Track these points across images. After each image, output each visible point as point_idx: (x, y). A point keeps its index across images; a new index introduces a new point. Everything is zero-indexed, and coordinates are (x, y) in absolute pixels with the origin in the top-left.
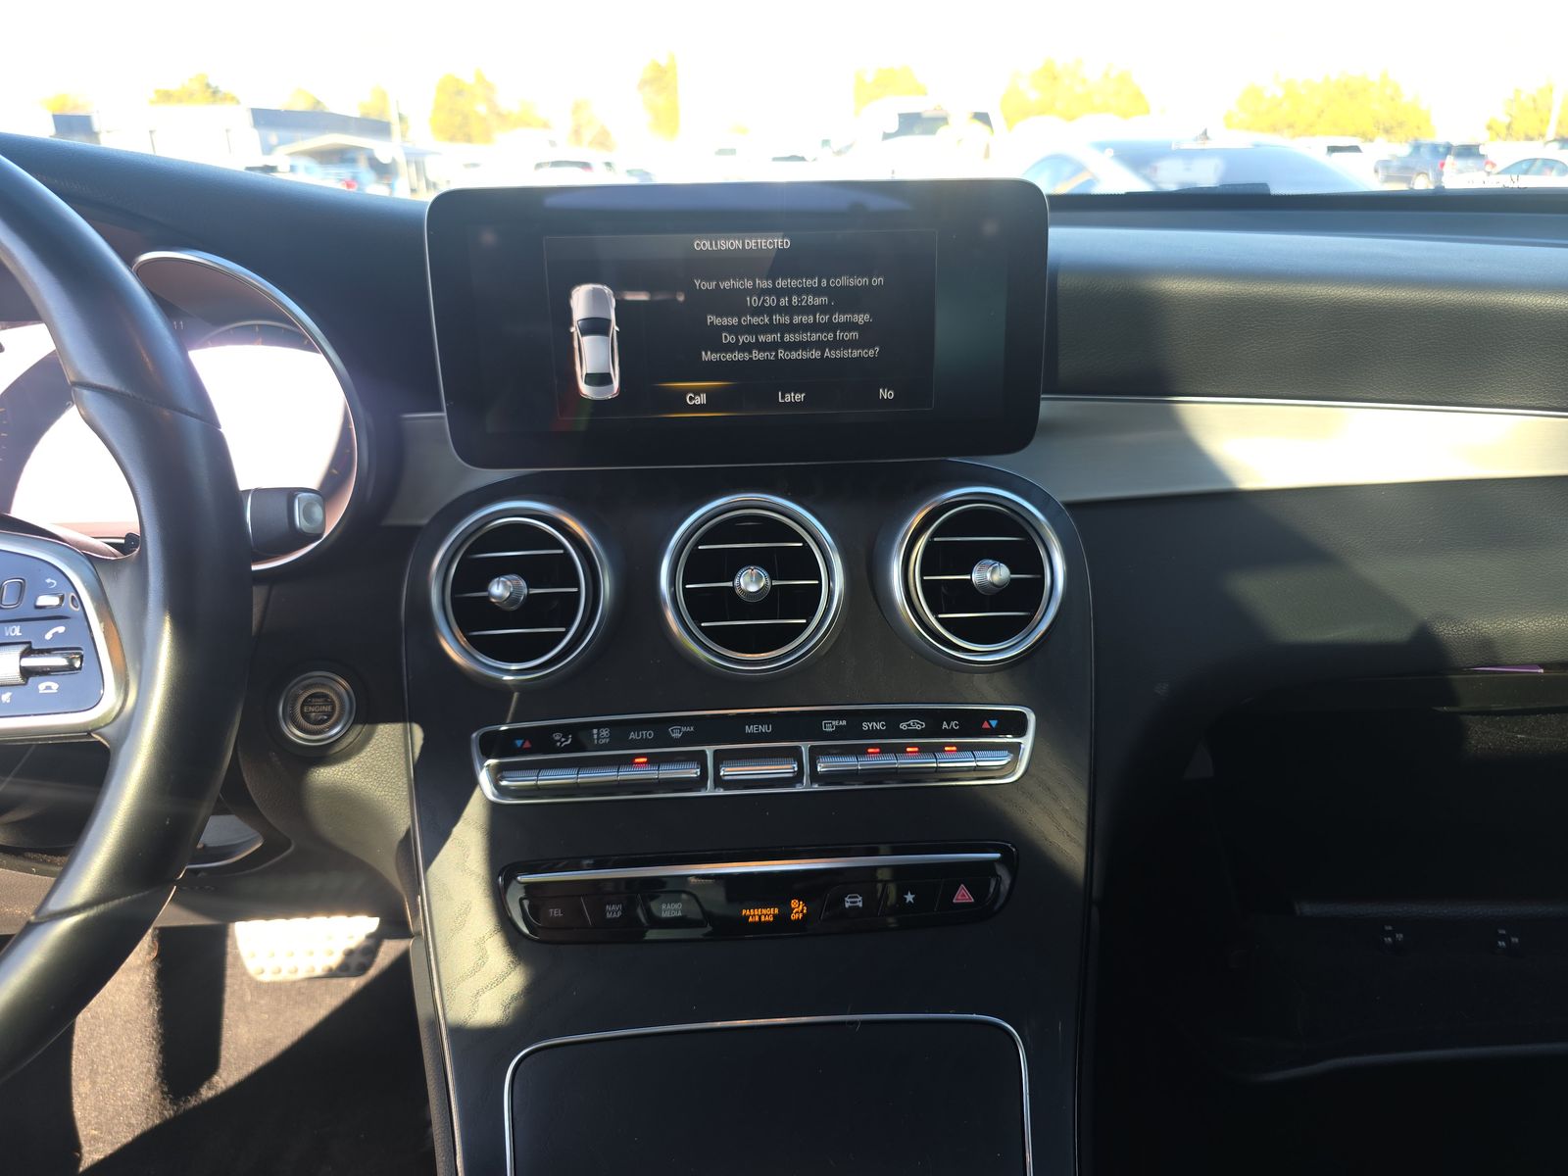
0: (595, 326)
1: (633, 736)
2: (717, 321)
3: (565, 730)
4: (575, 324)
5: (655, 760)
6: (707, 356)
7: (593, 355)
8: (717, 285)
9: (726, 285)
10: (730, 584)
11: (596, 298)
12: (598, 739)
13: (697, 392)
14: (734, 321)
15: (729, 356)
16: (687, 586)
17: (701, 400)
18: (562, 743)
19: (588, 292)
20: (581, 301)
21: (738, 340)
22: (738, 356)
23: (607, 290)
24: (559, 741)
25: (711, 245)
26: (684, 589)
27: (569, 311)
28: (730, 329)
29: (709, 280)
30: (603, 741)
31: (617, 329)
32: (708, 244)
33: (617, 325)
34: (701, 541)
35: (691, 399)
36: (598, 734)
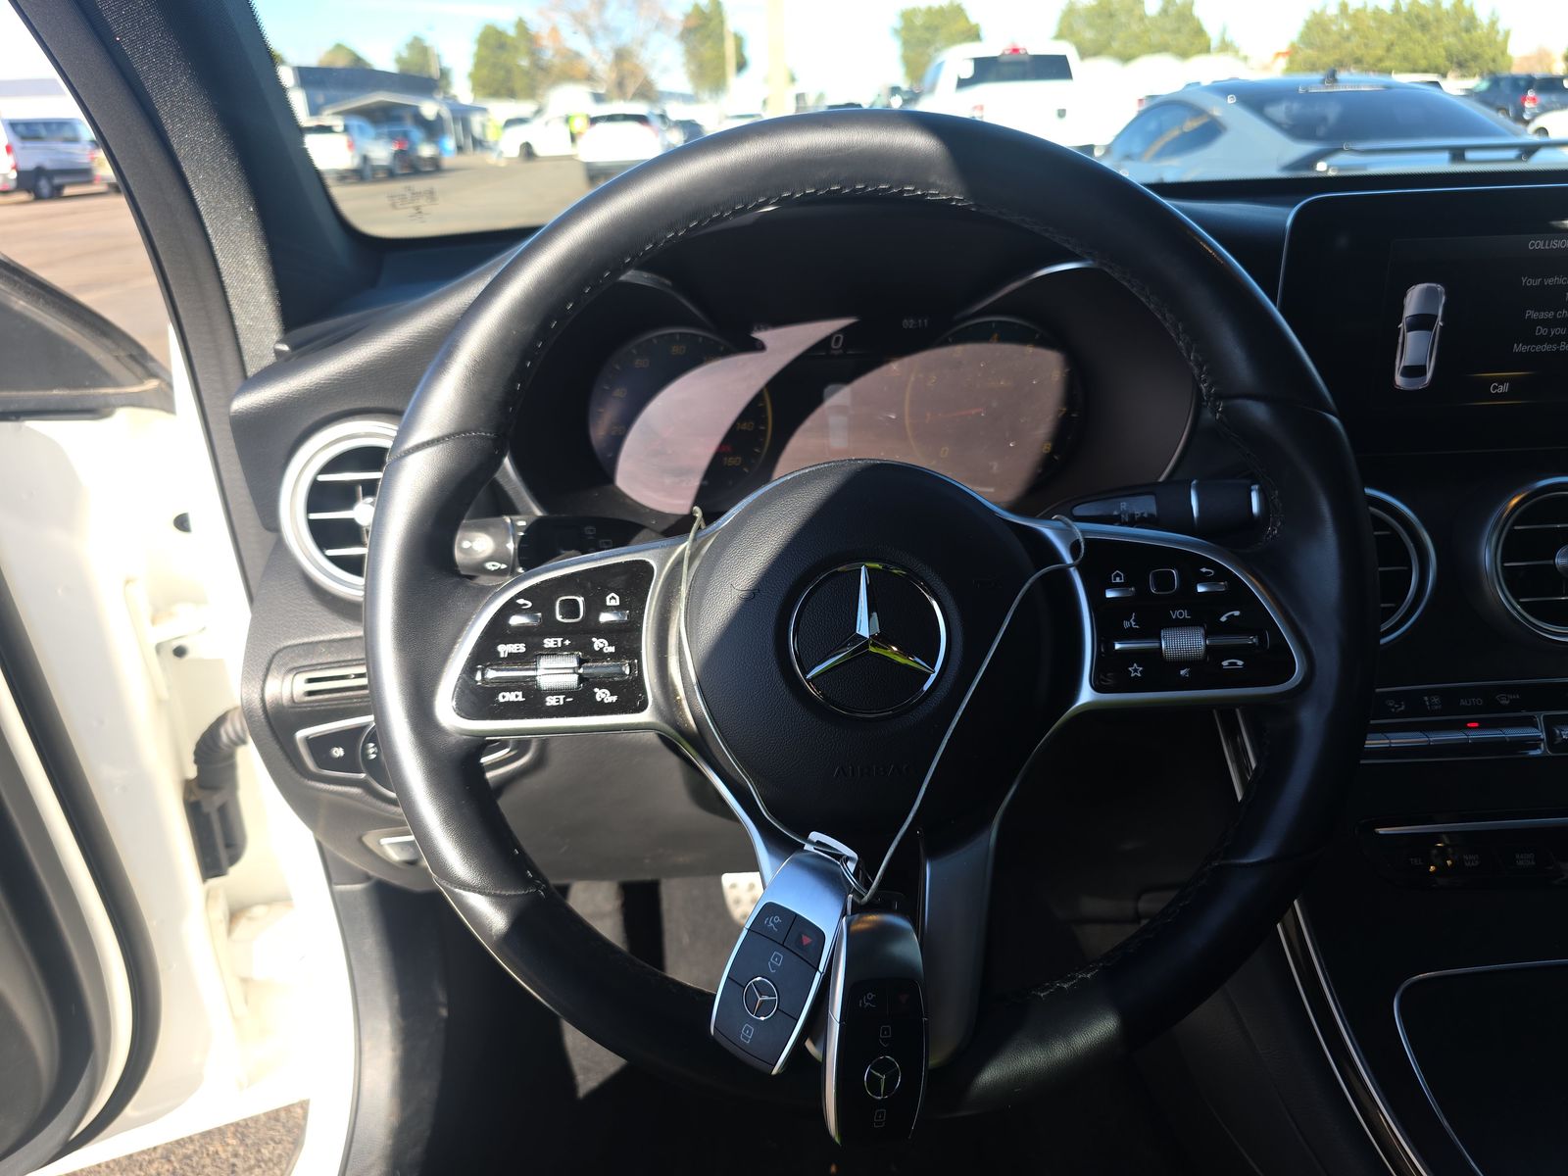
0: (1422, 322)
1: (1463, 703)
2: (1534, 315)
3: (1397, 697)
4: (1404, 320)
5: (1485, 725)
6: (1519, 348)
7: (1413, 348)
8: (1542, 282)
9: (1549, 281)
10: (1551, 562)
11: (1430, 295)
12: (1430, 705)
13: (1501, 381)
14: (1550, 315)
15: (1538, 348)
16: (1506, 565)
17: (1504, 388)
18: (1396, 708)
19: (1422, 291)
20: (1413, 301)
21: (1550, 333)
22: (1547, 347)
23: (1440, 288)
24: (1393, 707)
25: (1544, 245)
26: (1502, 566)
27: (1402, 308)
28: (1544, 323)
29: (1535, 277)
30: (1436, 707)
31: (1441, 324)
32: (1541, 243)
33: (1442, 320)
34: (1516, 523)
35: (1495, 388)
36: (1430, 701)
